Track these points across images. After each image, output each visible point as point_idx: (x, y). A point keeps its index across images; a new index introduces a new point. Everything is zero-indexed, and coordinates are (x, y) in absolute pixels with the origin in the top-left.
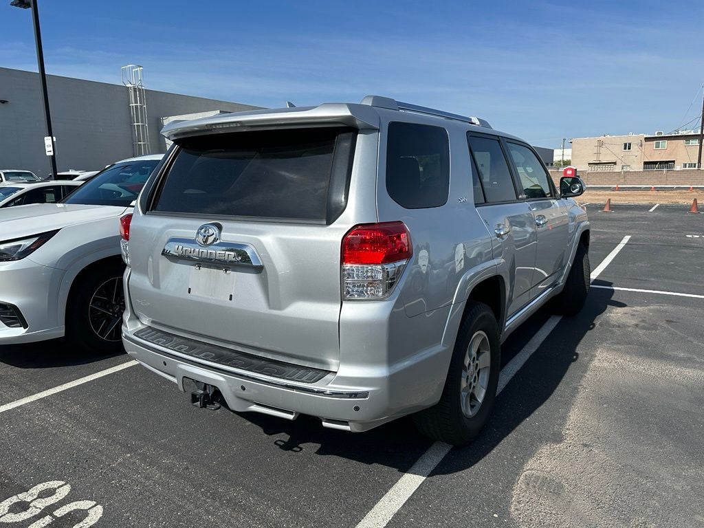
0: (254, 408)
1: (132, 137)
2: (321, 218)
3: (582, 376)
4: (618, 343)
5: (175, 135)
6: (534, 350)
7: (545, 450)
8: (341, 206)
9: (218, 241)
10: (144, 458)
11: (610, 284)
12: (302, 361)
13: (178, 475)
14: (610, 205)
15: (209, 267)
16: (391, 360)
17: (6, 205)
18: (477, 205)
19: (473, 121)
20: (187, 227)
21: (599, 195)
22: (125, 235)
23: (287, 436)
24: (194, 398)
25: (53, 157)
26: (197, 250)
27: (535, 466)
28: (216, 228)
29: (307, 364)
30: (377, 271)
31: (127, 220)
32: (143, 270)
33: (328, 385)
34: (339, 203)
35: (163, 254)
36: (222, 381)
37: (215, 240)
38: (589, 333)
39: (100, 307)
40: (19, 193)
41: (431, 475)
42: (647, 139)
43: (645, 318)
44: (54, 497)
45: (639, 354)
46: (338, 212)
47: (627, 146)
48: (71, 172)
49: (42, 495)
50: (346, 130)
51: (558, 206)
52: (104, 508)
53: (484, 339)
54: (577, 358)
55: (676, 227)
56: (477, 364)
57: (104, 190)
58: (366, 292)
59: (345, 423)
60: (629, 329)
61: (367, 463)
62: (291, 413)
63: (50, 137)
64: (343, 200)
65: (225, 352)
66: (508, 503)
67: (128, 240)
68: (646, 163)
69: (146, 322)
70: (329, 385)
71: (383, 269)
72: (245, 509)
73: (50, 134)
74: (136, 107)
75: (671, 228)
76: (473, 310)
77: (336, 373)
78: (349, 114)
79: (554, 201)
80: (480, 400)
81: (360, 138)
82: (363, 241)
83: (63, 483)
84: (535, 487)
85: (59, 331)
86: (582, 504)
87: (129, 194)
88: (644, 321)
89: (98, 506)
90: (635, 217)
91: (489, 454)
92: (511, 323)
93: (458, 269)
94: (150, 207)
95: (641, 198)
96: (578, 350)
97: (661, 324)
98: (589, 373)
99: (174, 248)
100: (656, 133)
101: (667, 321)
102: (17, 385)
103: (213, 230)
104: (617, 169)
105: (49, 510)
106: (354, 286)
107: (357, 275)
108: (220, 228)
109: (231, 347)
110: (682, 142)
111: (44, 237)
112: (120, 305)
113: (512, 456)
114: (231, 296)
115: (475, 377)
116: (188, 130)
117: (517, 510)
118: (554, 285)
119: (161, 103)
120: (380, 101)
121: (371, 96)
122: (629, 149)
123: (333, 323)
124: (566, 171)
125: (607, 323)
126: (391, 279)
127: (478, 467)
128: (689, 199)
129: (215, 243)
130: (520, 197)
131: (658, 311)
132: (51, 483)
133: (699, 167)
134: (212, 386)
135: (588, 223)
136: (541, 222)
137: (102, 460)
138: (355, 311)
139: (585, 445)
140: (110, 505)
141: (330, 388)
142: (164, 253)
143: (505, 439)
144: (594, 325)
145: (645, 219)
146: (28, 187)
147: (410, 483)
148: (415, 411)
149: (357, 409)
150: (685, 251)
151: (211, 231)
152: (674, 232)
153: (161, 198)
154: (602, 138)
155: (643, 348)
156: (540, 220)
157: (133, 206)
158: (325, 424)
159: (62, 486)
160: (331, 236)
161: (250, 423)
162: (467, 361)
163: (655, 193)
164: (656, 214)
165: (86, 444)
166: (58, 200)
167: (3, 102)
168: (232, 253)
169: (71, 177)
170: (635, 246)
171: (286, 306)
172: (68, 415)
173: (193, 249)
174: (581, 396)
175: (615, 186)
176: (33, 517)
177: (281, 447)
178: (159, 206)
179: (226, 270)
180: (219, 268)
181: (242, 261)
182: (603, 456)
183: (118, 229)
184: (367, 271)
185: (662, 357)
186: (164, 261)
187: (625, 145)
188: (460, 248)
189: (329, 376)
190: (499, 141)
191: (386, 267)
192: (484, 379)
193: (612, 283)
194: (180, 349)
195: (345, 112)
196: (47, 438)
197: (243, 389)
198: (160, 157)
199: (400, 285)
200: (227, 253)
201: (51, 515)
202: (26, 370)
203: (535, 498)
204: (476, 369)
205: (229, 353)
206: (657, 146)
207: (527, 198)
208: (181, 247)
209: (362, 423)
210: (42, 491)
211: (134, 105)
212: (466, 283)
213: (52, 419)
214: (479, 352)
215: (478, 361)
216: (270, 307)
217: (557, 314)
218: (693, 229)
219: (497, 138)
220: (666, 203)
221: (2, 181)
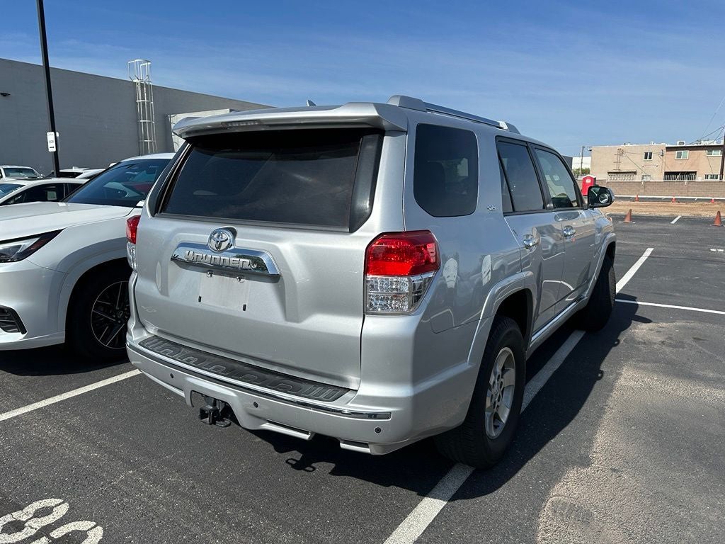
0: (267, 426)
1: (138, 135)
2: (344, 225)
3: (608, 395)
4: (644, 361)
5: (187, 133)
6: (557, 367)
7: (572, 474)
8: (366, 213)
9: (232, 247)
10: (147, 475)
11: (634, 299)
12: (319, 377)
13: (183, 495)
14: (631, 216)
15: (222, 274)
16: (416, 379)
17: (5, 203)
18: (505, 214)
19: (501, 126)
20: (198, 232)
21: (619, 205)
22: (132, 238)
23: (299, 454)
24: (203, 414)
25: (56, 153)
26: (209, 256)
27: (562, 491)
28: (230, 233)
29: (325, 381)
30: (404, 283)
31: (134, 222)
32: (151, 276)
33: (346, 404)
34: (363, 210)
35: (172, 259)
36: (233, 397)
37: (229, 245)
38: (613, 350)
39: (103, 312)
40: (19, 190)
41: (452, 499)
42: (669, 149)
43: (671, 335)
44: (51, 516)
45: (667, 373)
46: (362, 220)
47: (648, 156)
48: (75, 170)
49: (38, 514)
50: (372, 131)
51: (585, 216)
52: (104, 530)
53: (510, 356)
54: (602, 376)
55: (700, 241)
56: (502, 383)
57: (109, 189)
58: (391, 305)
59: (365, 445)
60: (655, 347)
61: (384, 486)
62: (306, 433)
63: (53, 133)
64: (368, 206)
65: (236, 366)
66: (535, 532)
67: (135, 243)
68: (667, 173)
69: (152, 330)
70: (349, 404)
71: (410, 281)
72: (254, 534)
73: (53, 130)
74: (143, 103)
75: (695, 241)
76: (500, 326)
77: (357, 391)
78: (375, 114)
79: (581, 211)
80: (504, 420)
81: (387, 141)
82: (389, 251)
83: (61, 501)
84: (562, 515)
85: (58, 337)
86: (612, 532)
87: (136, 194)
88: (670, 338)
89: (99, 527)
90: (657, 229)
91: (513, 478)
92: (536, 338)
93: (485, 281)
94: (159, 209)
95: (662, 209)
96: (603, 367)
97: (688, 342)
98: (615, 392)
99: (183, 254)
100: (678, 143)
101: (695, 338)
102: (13, 393)
103: (227, 236)
104: (637, 178)
105: (45, 531)
106: (377, 299)
107: (381, 288)
108: (234, 233)
109: (244, 360)
110: (704, 152)
111: (45, 238)
112: (124, 311)
113: (537, 480)
114: (245, 306)
115: (500, 396)
116: (201, 128)
117: (544, 539)
118: (578, 299)
119: (169, 100)
120: (407, 102)
121: (397, 96)
122: (650, 158)
123: (355, 338)
124: (585, 179)
125: (632, 340)
126: (418, 292)
127: (502, 492)
128: (712, 211)
129: (229, 249)
130: (548, 206)
131: (685, 328)
132: (48, 501)
133: (721, 178)
134: (223, 402)
135: (614, 234)
136: (569, 234)
137: (103, 477)
138: (378, 326)
139: (614, 470)
140: (111, 526)
141: (350, 407)
142: (174, 259)
143: (529, 461)
144: (619, 341)
145: (667, 231)
146: (29, 184)
147: (430, 508)
148: (438, 433)
149: (378, 430)
150: (710, 265)
151: (225, 237)
152: (697, 245)
153: (171, 200)
154: (622, 147)
155: (670, 366)
156: (568, 231)
157: (141, 207)
158: (343, 445)
159: (59, 504)
160: (355, 245)
161: (260, 440)
162: (492, 379)
163: (676, 204)
164: (678, 226)
165: (85, 459)
166: (60, 198)
167: (5, 95)
168: (248, 261)
169: (74, 175)
170: (658, 260)
171: (305, 318)
172: (66, 427)
173: (204, 255)
174: (608, 416)
175: (636, 196)
176: (28, 538)
177: (293, 466)
178: (169, 208)
179: (240, 279)
180: (231, 276)
181: (257, 269)
182: (633, 482)
183: (124, 231)
184: (392, 284)
185: (691, 377)
186: (173, 267)
187: (646, 154)
188: (488, 258)
189: (348, 395)
190: (527, 147)
191: (412, 279)
192: (508, 398)
193: (636, 298)
194: (189, 360)
195: (372, 112)
196: (44, 451)
197: (256, 405)
198: (170, 156)
199: (427, 299)
200: (242, 260)
201: (48, 536)
202: (23, 377)
203: (563, 526)
204: (501, 387)
205: (241, 366)
206: (679, 156)
207: (554, 208)
208: (191, 253)
209: (384, 446)
210: (38, 510)
211: (141, 101)
212: (494, 297)
213: (50, 431)
214: (503, 370)
215: (504, 379)
216: (287, 319)
217: (580, 329)
218: (717, 242)
219: (525, 144)
220: (688, 215)
221: (2, 177)
